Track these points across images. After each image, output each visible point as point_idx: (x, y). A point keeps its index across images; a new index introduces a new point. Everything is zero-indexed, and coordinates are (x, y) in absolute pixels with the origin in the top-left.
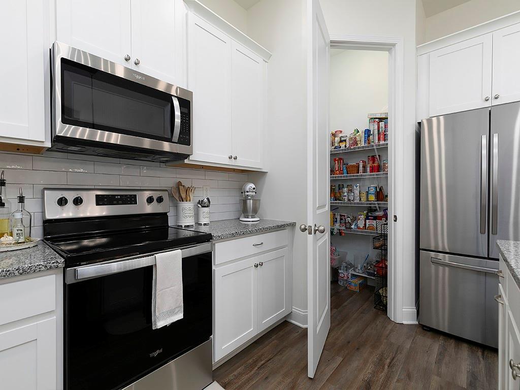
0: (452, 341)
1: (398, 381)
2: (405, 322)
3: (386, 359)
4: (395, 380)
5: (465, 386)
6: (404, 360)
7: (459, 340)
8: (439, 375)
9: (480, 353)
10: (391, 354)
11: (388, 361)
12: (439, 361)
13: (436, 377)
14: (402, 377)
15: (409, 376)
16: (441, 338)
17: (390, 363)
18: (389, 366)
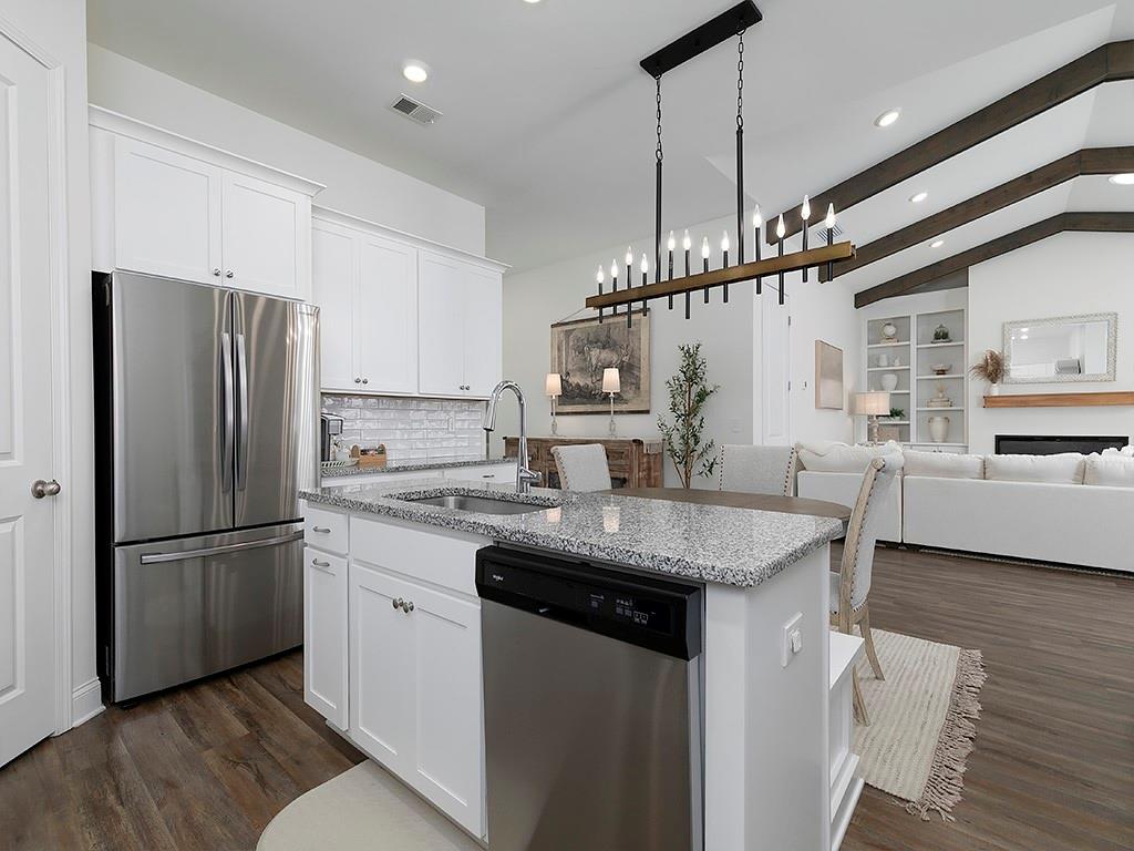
0: (182, 696)
1: (160, 805)
2: (76, 724)
3: (105, 798)
4: (155, 808)
5: (247, 732)
6: (138, 774)
7: (190, 687)
8: (208, 746)
9: (229, 685)
10: (106, 786)
11: (112, 798)
12: (191, 731)
13: (206, 753)
14: (161, 795)
15: (170, 784)
16: (164, 703)
17: (119, 797)
18: (122, 804)
